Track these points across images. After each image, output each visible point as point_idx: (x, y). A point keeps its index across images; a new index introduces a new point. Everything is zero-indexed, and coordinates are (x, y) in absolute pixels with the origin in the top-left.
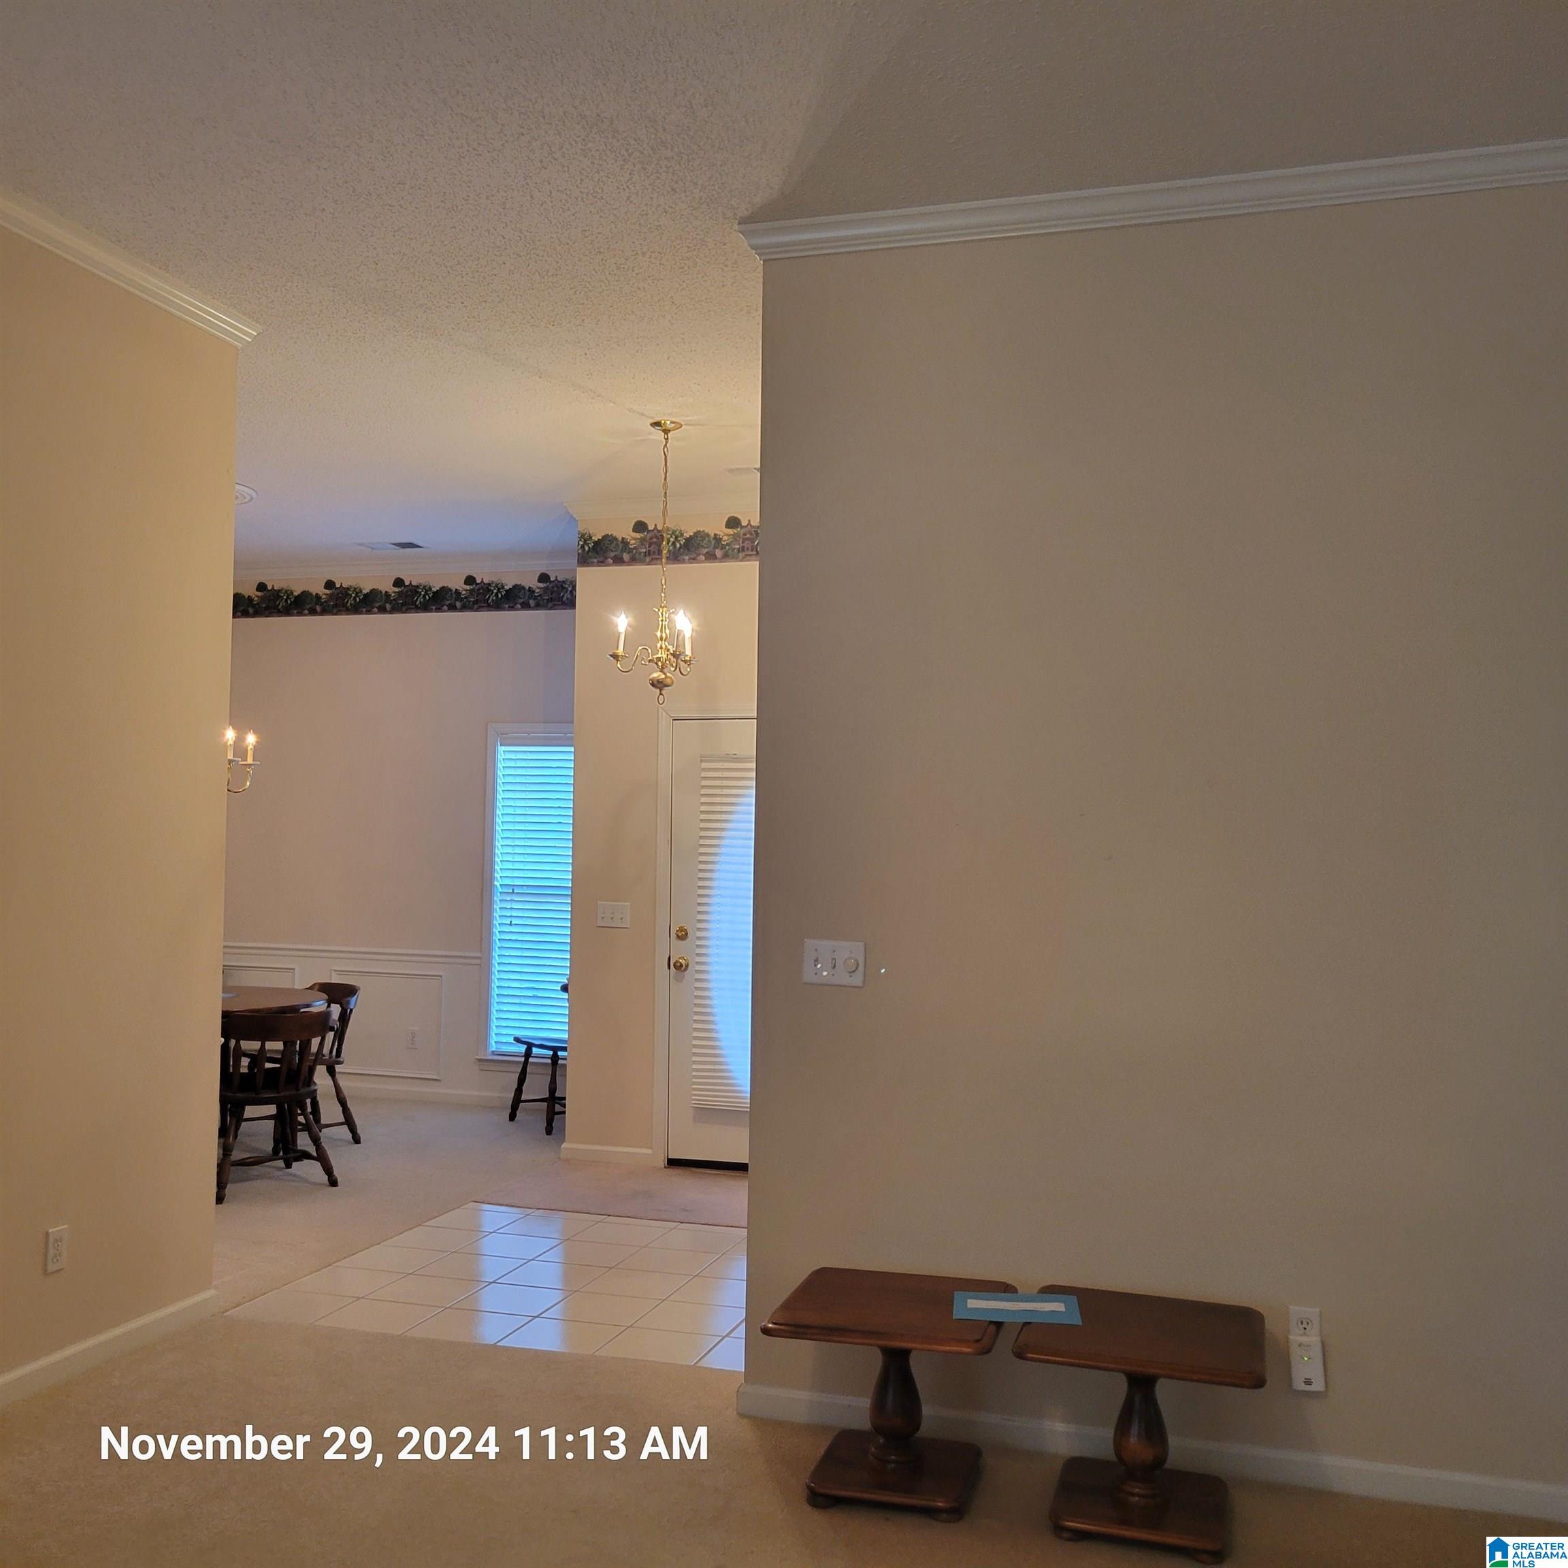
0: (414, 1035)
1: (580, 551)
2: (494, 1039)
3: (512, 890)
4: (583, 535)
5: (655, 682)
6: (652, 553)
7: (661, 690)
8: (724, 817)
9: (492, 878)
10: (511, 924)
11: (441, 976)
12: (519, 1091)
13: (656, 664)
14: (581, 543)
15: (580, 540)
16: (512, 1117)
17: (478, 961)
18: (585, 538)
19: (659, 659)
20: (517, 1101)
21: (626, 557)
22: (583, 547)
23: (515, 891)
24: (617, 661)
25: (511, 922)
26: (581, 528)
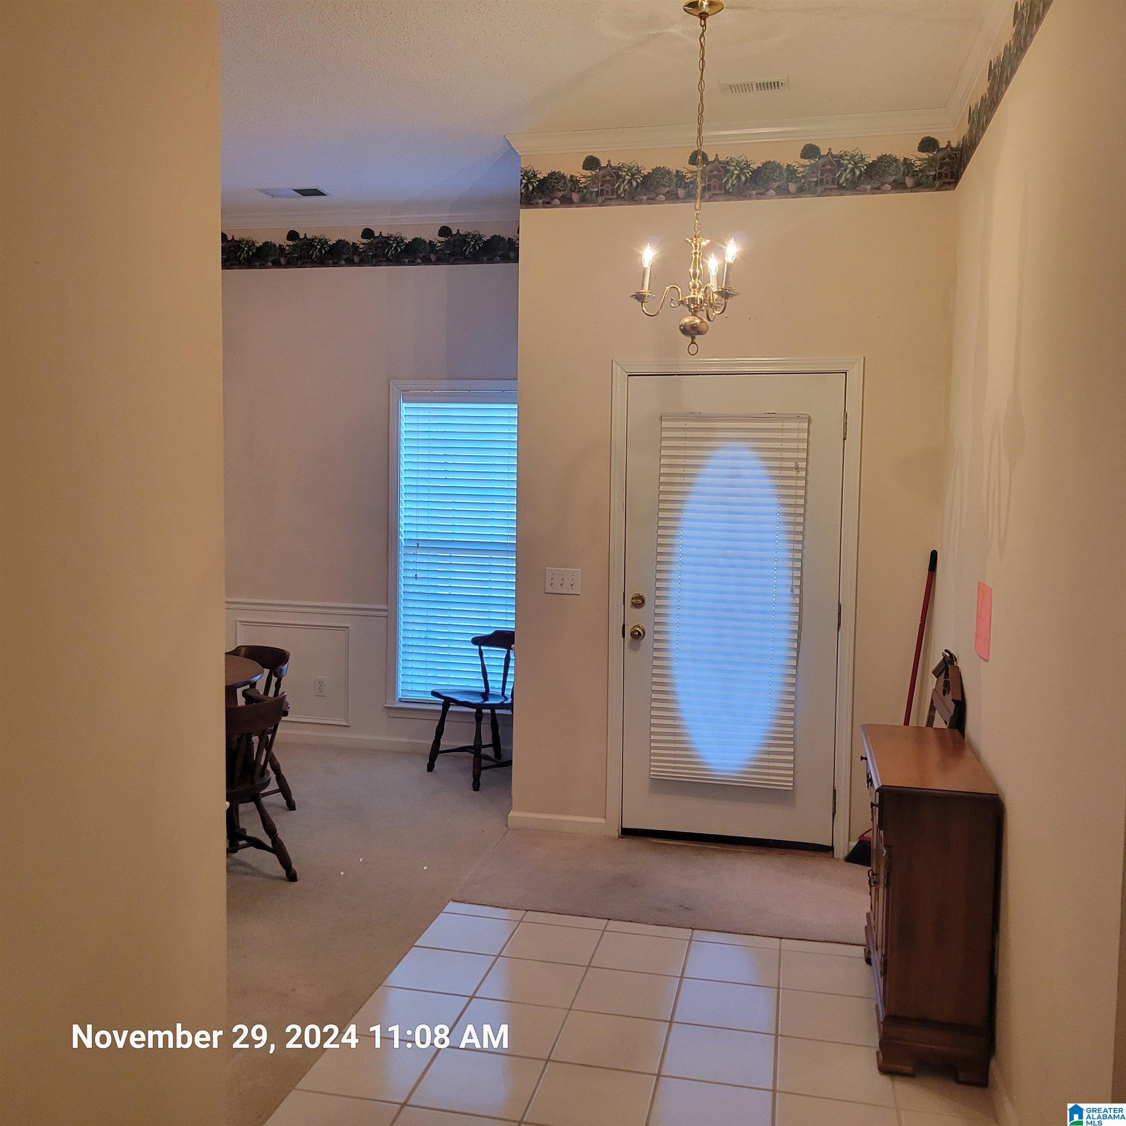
0: (321, 683)
1: (523, 190)
2: (400, 687)
3: (417, 544)
4: (526, 173)
5: (688, 328)
6: (605, 192)
7: (693, 338)
8: (687, 480)
9: (397, 533)
10: (416, 578)
11: (347, 628)
12: (437, 742)
13: (688, 306)
14: (524, 181)
15: (524, 178)
16: (430, 768)
17: (385, 614)
18: (528, 176)
19: (693, 300)
20: (435, 752)
21: (575, 197)
22: (526, 186)
23: (420, 546)
24: (642, 302)
25: (416, 575)
26: (524, 165)
